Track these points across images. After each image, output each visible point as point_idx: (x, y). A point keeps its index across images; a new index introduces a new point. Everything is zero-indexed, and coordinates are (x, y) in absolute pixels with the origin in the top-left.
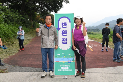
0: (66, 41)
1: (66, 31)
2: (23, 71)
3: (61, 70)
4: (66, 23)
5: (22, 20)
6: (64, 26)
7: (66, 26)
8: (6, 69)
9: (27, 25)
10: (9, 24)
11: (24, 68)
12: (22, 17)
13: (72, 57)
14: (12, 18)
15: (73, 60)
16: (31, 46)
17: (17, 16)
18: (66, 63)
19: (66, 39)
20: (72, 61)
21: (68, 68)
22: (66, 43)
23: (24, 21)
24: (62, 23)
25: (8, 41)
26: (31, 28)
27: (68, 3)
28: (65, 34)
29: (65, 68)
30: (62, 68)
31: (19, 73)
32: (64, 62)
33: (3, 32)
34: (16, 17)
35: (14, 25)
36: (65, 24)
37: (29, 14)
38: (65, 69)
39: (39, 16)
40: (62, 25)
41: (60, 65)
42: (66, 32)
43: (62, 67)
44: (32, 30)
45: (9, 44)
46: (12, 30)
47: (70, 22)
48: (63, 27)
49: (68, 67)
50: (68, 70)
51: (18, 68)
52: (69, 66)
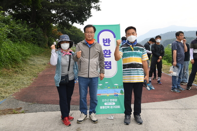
0: (110, 65)
1: (109, 50)
2: (47, 111)
3: (104, 107)
4: (109, 39)
5: (32, 36)
6: (106, 44)
7: (109, 43)
8: (21, 108)
9: (40, 42)
10: (14, 42)
11: (47, 106)
12: (33, 30)
13: (120, 87)
14: (19, 33)
15: (121, 92)
16: (49, 73)
17: (26, 29)
18: (111, 97)
19: (110, 62)
20: (119, 94)
21: (114, 104)
22: (110, 68)
23: (36, 37)
24: (104, 39)
25: (15, 68)
26: (45, 48)
27: (99, 9)
28: (108, 56)
29: (110, 104)
30: (105, 104)
31: (41, 114)
32: (108, 95)
33: (8, 54)
34: (25, 31)
35: (21, 43)
36: (107, 41)
37: (41, 27)
38: (110, 106)
39: (56, 29)
40: (104, 42)
41: (103, 100)
42: (110, 53)
43: (105, 102)
44: (47, 50)
45: (16, 72)
46: (19, 51)
47: (115, 37)
48: (104, 45)
49: (115, 102)
50: (115, 107)
51: (38, 107)
52: (116, 100)
